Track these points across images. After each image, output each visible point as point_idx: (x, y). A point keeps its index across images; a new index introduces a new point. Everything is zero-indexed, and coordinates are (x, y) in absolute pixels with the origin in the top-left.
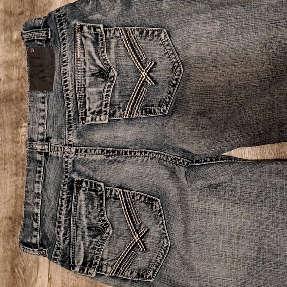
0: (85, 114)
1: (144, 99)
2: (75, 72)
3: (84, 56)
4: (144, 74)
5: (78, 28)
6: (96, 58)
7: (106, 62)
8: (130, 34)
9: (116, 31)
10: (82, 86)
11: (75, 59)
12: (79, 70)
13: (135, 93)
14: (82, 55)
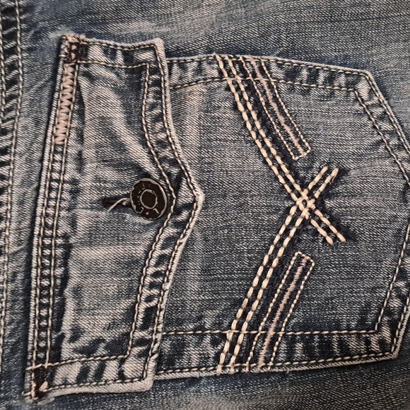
0: (56, 357)
1: (301, 298)
2: (38, 189)
3: (81, 138)
4: (303, 204)
5: (70, 50)
6: (130, 140)
7: (166, 152)
8: (254, 75)
9: (205, 65)
10: (59, 241)
11: (44, 143)
12: (55, 184)
13: (266, 270)
14: (73, 135)
